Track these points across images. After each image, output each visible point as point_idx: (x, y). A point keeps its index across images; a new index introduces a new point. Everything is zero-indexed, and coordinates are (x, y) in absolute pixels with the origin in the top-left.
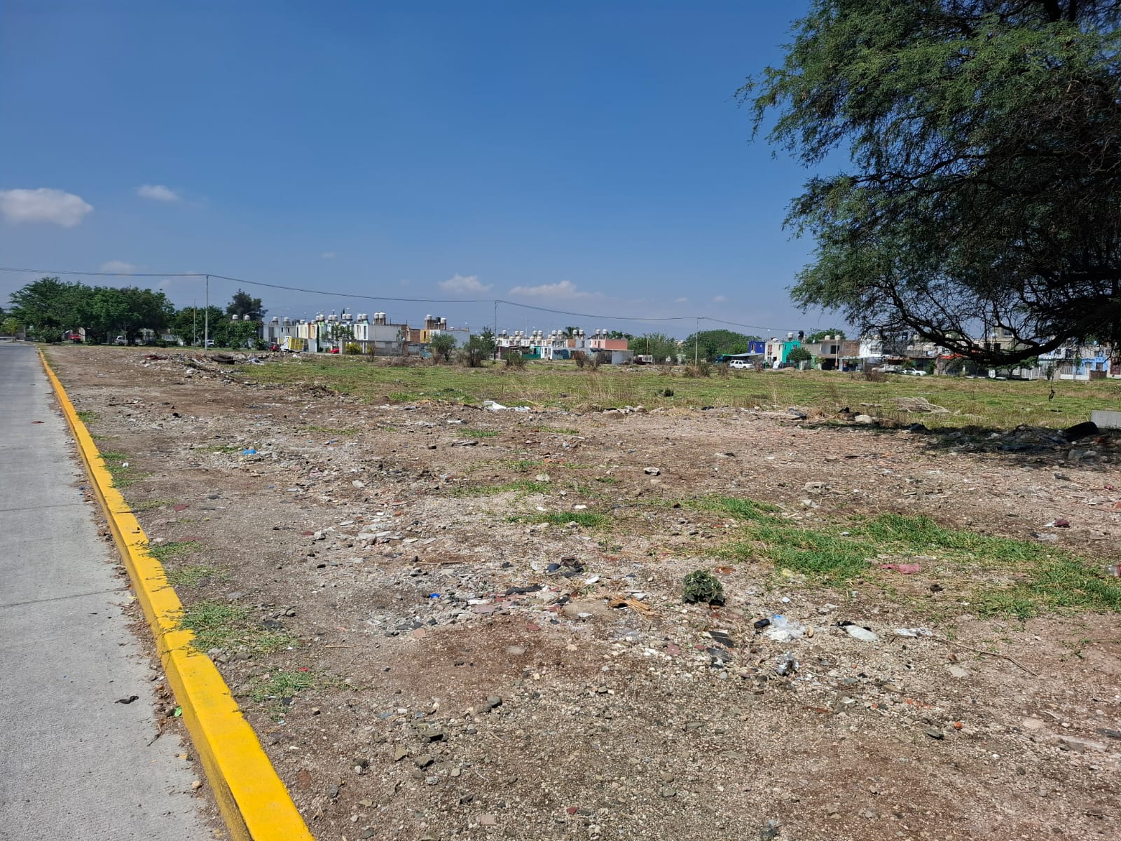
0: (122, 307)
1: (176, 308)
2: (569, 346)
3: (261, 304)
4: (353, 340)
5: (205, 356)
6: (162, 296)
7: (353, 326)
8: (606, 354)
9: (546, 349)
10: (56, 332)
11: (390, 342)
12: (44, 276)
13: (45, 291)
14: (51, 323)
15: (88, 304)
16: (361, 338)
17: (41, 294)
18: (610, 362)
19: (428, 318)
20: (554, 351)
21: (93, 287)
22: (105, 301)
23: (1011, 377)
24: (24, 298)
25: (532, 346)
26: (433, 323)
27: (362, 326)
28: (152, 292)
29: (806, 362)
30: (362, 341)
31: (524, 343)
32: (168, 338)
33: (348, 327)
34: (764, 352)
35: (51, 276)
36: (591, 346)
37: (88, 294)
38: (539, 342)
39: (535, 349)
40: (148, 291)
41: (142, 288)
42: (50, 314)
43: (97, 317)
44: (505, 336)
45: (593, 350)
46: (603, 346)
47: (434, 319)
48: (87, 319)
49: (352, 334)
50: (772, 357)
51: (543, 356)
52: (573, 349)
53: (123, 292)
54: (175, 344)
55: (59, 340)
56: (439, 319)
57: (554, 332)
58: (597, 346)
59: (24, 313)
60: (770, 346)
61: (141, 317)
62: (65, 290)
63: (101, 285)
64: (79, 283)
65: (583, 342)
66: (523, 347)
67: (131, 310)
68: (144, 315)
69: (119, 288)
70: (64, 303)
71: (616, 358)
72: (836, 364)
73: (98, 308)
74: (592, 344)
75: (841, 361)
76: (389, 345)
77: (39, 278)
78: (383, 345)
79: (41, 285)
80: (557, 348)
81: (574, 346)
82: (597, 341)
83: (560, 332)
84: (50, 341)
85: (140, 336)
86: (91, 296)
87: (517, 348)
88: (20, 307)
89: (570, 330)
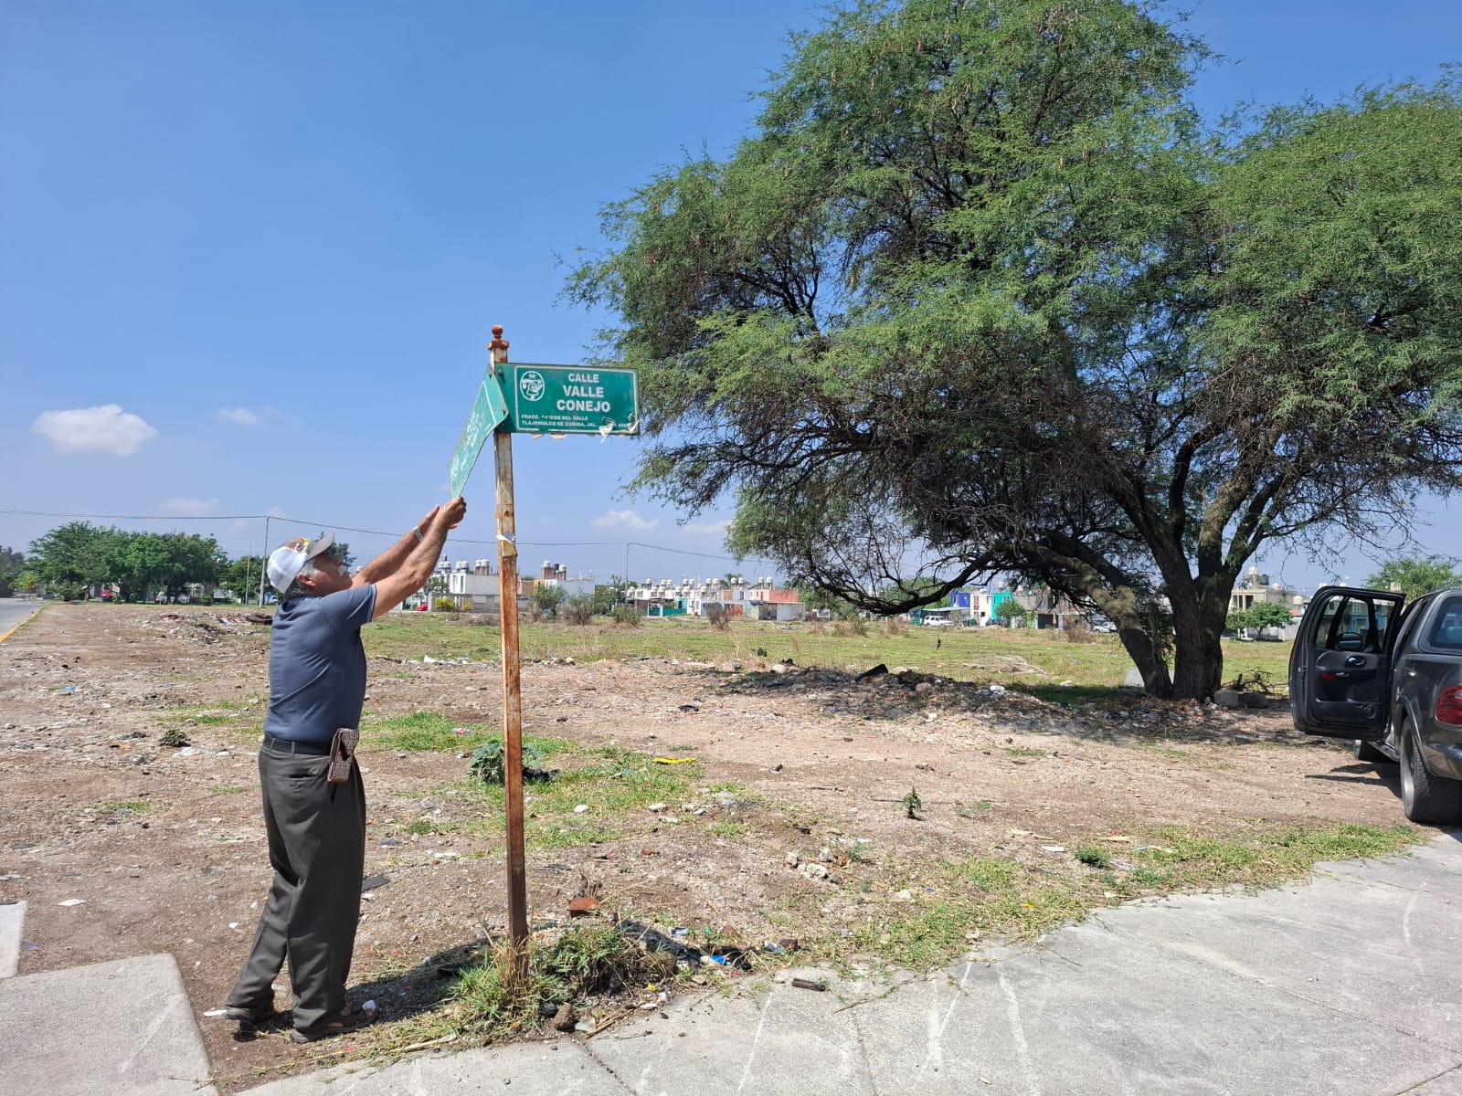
0: (161, 556)
1: (229, 557)
2: (725, 598)
3: (348, 550)
4: (448, 593)
5: (239, 615)
6: (212, 543)
7: (448, 577)
8: (770, 608)
9: (694, 602)
10: (78, 588)
11: (493, 596)
12: (73, 520)
13: (73, 538)
14: (73, 577)
15: (120, 554)
16: (458, 591)
17: (68, 541)
18: (774, 618)
19: (545, 565)
20: (704, 605)
21: (130, 532)
22: (140, 550)
23: (1260, 638)
24: (46, 547)
25: (677, 599)
26: (551, 571)
27: (459, 576)
28: (202, 538)
29: (1019, 618)
30: (458, 595)
31: (669, 595)
32: (218, 594)
33: (443, 578)
34: (969, 606)
35: (81, 520)
36: (752, 599)
37: (124, 541)
38: (688, 594)
39: (680, 603)
40: (196, 537)
41: (189, 533)
42: (75, 566)
43: (130, 569)
44: (649, 586)
45: (754, 604)
46: (767, 598)
47: (552, 566)
48: (118, 570)
49: (447, 586)
50: (980, 611)
51: (689, 611)
52: (729, 602)
53: (165, 538)
54: (227, 601)
55: (81, 596)
56: (557, 566)
57: (708, 581)
58: (759, 599)
59: (44, 565)
60: (977, 598)
61: (183, 569)
62: (97, 536)
63: (140, 531)
64: (114, 527)
65: (742, 593)
66: (666, 600)
67: (172, 560)
68: (188, 567)
69: (161, 533)
70: (93, 553)
71: (782, 613)
72: (1055, 622)
73: (132, 559)
74: (753, 595)
75: (1060, 618)
76: (491, 600)
77: (66, 522)
78: (483, 600)
79: (69, 531)
80: (708, 600)
81: (730, 598)
82: (760, 591)
83: (715, 581)
84: (68, 598)
85: (186, 592)
86: (126, 543)
87: (659, 600)
88: (40, 558)
89: (730, 577)
